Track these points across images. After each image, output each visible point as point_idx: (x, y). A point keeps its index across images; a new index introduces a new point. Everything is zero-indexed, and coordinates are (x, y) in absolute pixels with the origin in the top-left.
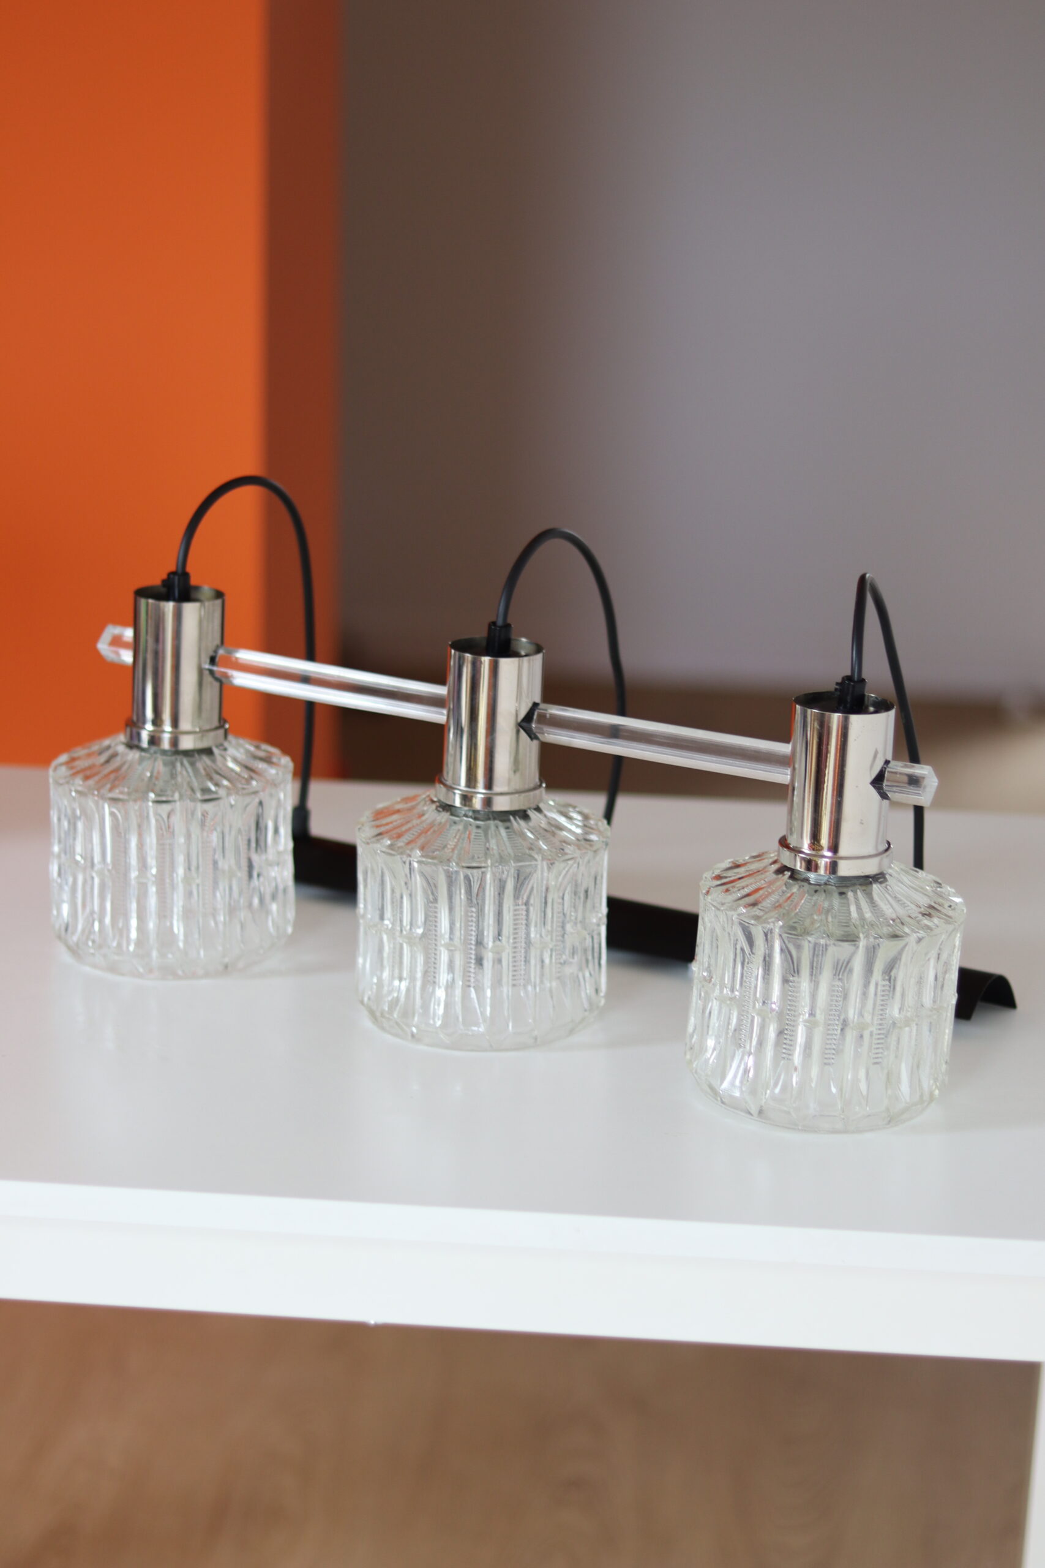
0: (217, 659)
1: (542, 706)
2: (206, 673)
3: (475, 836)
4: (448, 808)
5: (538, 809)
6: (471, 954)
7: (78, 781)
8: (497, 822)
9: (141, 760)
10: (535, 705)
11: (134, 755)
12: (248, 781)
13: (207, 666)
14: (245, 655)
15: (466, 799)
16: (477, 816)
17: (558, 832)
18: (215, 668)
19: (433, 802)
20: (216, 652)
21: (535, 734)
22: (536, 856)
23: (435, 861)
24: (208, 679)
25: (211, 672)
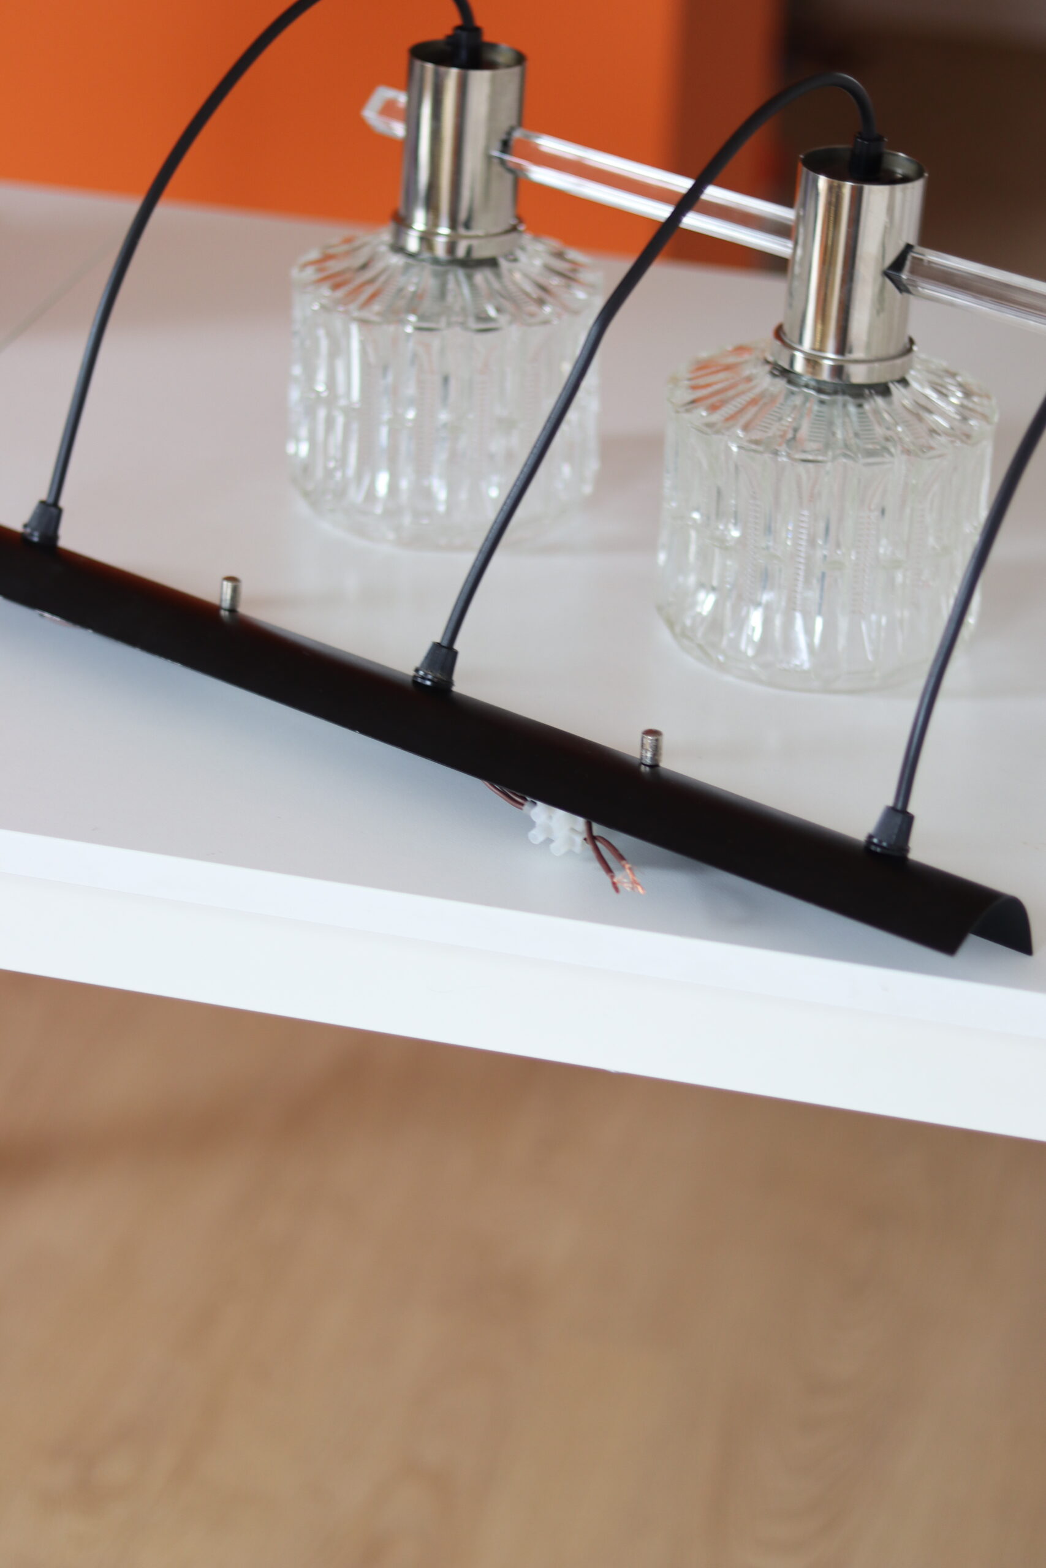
0: (512, 143)
1: (918, 249)
2: (496, 161)
3: (817, 416)
4: (786, 373)
5: (904, 382)
6: (799, 569)
7: (325, 291)
8: (848, 398)
9: (407, 268)
10: (908, 248)
11: (396, 260)
12: (541, 302)
13: (496, 153)
14: (549, 144)
15: (813, 362)
16: (823, 387)
17: (926, 415)
18: (507, 158)
19: (767, 362)
20: (509, 133)
21: (904, 286)
22: (893, 450)
23: (760, 448)
24: (497, 168)
25: (503, 162)
